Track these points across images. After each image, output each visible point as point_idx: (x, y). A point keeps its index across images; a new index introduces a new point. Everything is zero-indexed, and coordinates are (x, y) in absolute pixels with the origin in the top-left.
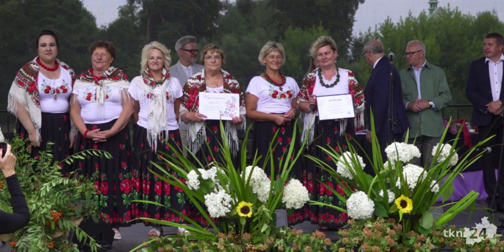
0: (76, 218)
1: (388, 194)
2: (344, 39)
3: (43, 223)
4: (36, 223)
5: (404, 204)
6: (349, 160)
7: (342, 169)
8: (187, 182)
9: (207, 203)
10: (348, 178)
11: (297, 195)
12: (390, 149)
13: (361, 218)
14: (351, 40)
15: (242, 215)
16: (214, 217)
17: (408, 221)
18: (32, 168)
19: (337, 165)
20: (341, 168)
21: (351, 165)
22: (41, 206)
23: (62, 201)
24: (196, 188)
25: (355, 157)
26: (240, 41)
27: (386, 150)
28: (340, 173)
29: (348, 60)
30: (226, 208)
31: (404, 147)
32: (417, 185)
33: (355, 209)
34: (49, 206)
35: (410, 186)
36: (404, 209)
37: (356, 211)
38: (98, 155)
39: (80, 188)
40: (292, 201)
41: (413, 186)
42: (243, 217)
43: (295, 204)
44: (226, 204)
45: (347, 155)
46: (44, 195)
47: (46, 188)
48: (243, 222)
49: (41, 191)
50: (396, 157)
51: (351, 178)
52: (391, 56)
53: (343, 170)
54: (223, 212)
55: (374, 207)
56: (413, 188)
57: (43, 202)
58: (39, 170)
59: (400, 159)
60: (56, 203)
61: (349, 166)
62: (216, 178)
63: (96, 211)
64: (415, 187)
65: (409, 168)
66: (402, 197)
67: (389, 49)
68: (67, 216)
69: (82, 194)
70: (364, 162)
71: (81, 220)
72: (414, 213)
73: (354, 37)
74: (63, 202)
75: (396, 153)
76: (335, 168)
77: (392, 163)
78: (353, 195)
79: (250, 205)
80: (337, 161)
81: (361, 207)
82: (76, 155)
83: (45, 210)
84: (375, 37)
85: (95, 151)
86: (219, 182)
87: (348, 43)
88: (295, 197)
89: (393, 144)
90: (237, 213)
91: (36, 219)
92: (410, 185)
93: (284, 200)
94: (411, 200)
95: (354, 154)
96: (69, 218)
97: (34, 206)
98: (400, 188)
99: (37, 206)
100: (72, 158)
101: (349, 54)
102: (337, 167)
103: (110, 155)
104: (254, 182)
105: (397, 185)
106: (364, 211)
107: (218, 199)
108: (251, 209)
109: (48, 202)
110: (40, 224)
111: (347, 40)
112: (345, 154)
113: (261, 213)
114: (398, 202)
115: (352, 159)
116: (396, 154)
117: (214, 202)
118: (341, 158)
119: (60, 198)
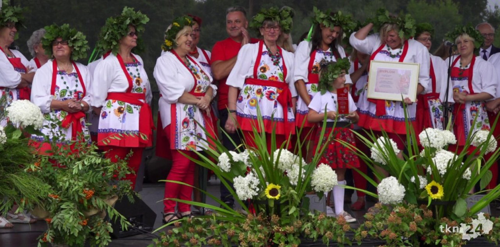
0: (111, 197)
1: (420, 180)
3: (76, 200)
4: (70, 200)
5: (434, 190)
6: (382, 146)
7: (375, 154)
8: (218, 165)
9: (236, 185)
10: (382, 163)
11: (325, 178)
12: (422, 135)
13: (391, 203)
15: (270, 197)
16: (242, 199)
17: (441, 208)
18: (69, 148)
21: (384, 150)
22: (74, 183)
23: (94, 179)
24: (226, 170)
25: (388, 141)
28: (374, 158)
30: (253, 191)
31: (437, 134)
32: (447, 171)
33: (385, 194)
34: (81, 184)
35: (441, 172)
36: (435, 195)
37: (386, 196)
39: (111, 168)
40: (320, 184)
41: (443, 172)
42: (271, 199)
43: (323, 188)
44: (253, 188)
45: (381, 141)
46: (76, 173)
47: (78, 167)
48: (272, 204)
49: (73, 169)
50: (428, 143)
51: (384, 163)
53: (377, 155)
54: (251, 194)
55: (404, 193)
56: (443, 174)
57: (75, 180)
58: (77, 150)
59: (432, 146)
60: (89, 181)
61: (382, 151)
62: (248, 160)
63: (130, 191)
64: (445, 173)
65: (441, 154)
66: (433, 183)
68: (102, 195)
69: (115, 173)
71: (116, 199)
72: (447, 200)
74: (96, 180)
75: (427, 140)
78: (383, 180)
79: (278, 187)
81: (392, 192)
82: (113, 136)
83: (77, 187)
86: (251, 165)
88: (323, 180)
90: (266, 195)
91: (70, 196)
92: (440, 170)
93: (313, 183)
94: (441, 186)
96: (103, 197)
97: (67, 183)
98: (431, 173)
99: (70, 184)
100: (109, 138)
102: (371, 152)
104: (283, 165)
105: (428, 171)
106: (394, 196)
107: (246, 182)
108: (279, 191)
109: (80, 180)
110: (73, 201)
112: (379, 139)
113: (289, 196)
114: (428, 188)
115: (385, 144)
117: (242, 185)
118: (375, 144)
119: (94, 176)
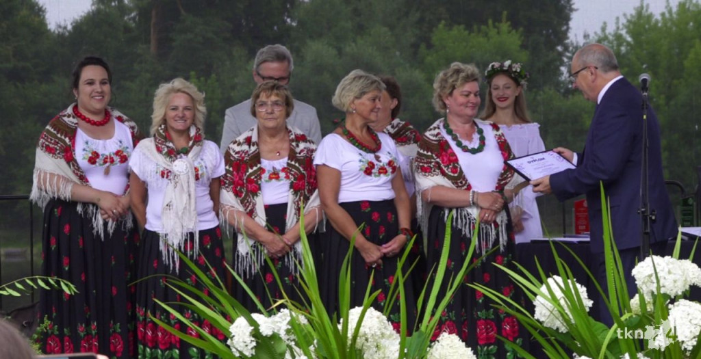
2: (553, 48)
6: (559, 294)
7: (545, 311)
8: (229, 342)
10: (558, 329)
12: (642, 270)
14: (566, 48)
19: (535, 303)
20: (543, 310)
21: (562, 302)
24: (248, 353)
25: (571, 286)
26: (340, 52)
27: (634, 272)
28: (542, 319)
29: (562, 91)
31: (672, 266)
35: (684, 346)
38: (48, 288)
41: (690, 344)
45: (555, 283)
50: (655, 285)
51: (563, 329)
52: (645, 81)
53: (548, 313)
56: (690, 348)
59: (663, 290)
61: (559, 305)
62: (288, 332)
64: (694, 346)
65: (682, 308)
67: (644, 66)
70: (590, 297)
73: (572, 44)
75: (654, 278)
76: (531, 309)
77: (648, 298)
80: (535, 295)
82: (3, 289)
84: (615, 42)
85: (43, 280)
86: (294, 340)
87: (561, 54)
89: (648, 260)
92: (683, 342)
95: (569, 281)
101: (563, 78)
102: (534, 306)
103: (72, 286)
104: (367, 340)
111: (559, 48)
112: (550, 280)
115: (566, 292)
116: (655, 281)
118: (544, 289)
